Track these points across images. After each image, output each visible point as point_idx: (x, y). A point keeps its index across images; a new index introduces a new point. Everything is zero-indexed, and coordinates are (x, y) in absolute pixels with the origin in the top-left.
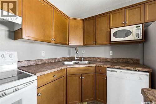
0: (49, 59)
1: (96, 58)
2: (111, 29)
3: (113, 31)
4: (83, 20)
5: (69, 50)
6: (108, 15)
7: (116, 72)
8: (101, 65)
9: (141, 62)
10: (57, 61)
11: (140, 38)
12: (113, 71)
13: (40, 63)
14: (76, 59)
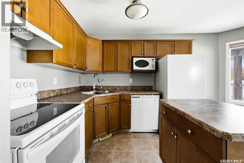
0: (61, 90)
1: (115, 87)
2: (133, 57)
3: (135, 60)
4: (103, 41)
5: (80, 77)
6: (130, 42)
7: (139, 97)
8: (126, 93)
9: (154, 89)
10: (69, 92)
11: (154, 69)
12: (136, 97)
13: (52, 95)
14: (94, 88)
